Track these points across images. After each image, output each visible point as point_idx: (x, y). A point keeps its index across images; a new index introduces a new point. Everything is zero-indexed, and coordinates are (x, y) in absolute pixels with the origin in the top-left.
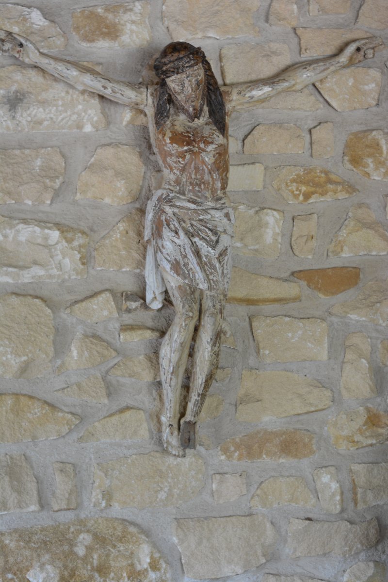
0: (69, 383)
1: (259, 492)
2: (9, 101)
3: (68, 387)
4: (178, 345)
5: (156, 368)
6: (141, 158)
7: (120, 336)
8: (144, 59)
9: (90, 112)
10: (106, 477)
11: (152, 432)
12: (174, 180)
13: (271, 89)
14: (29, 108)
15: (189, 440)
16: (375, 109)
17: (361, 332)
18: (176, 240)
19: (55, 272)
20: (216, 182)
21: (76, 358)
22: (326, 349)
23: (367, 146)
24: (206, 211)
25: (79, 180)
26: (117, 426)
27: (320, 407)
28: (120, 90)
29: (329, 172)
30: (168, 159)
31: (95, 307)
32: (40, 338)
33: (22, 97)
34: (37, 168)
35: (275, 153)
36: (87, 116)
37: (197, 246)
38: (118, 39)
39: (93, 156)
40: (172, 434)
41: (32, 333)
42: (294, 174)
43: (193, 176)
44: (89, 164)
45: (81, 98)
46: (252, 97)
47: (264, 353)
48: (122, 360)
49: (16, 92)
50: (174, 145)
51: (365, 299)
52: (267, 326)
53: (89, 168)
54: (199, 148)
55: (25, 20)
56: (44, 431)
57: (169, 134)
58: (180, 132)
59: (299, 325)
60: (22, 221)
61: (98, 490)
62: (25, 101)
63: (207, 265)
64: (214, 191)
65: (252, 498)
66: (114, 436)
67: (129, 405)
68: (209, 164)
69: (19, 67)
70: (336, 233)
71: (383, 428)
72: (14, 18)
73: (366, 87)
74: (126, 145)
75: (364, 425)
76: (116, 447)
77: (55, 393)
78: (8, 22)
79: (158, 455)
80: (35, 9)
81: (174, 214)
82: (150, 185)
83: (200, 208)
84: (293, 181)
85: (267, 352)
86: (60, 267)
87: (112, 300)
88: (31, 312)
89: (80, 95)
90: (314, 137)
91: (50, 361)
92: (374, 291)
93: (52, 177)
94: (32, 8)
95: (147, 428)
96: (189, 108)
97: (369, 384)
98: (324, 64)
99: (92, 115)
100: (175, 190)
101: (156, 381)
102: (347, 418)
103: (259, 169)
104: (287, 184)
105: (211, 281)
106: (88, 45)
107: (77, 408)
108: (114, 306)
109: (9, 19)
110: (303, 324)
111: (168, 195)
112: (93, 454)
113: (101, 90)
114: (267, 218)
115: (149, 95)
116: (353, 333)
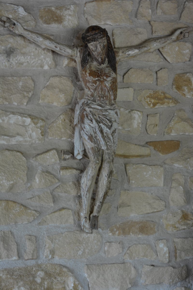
0: (34, 195)
1: (128, 252)
2: (6, 52)
3: (34, 197)
4: (91, 177)
5: (78, 188)
6: (72, 83)
7: (60, 172)
8: (75, 34)
9: (47, 59)
10: (52, 243)
11: (75, 221)
12: (90, 94)
13: (138, 51)
14: (16, 56)
15: (95, 225)
16: (188, 63)
17: (180, 173)
18: (91, 125)
19: (28, 139)
20: (111, 96)
21: (38, 183)
22: (163, 181)
23: (184, 81)
24: (106, 110)
25: (41, 93)
26: (58, 217)
27: (159, 210)
28: (64, 49)
29: (165, 93)
30: (88, 84)
31: (48, 157)
32: (20, 172)
33: (13, 51)
34: (20, 87)
35: (139, 83)
36: (46, 61)
37: (102, 128)
38: (62, 23)
39: (48, 81)
40: (86, 222)
41: (16, 170)
42: (148, 93)
43: (100, 93)
44: (46, 85)
45: (43, 52)
46: (129, 55)
47: (132, 182)
48: (61, 184)
49: (10, 48)
50: (91, 77)
51: (182, 156)
52: (134, 169)
53: (46, 87)
54: (103, 79)
55: (15, 12)
56: (21, 219)
57: (88, 71)
58: (94, 71)
59: (150, 169)
60: (12, 113)
61: (48, 250)
62: (15, 52)
63: (106, 137)
64: (110, 101)
65: (125, 254)
66: (56, 223)
67: (64, 207)
68: (108, 87)
69: (12, 35)
70: (168, 123)
71: (190, 220)
72: (10, 11)
73: (184, 52)
74: (65, 76)
75: (181, 219)
76: (57, 228)
77: (27, 200)
78: (7, 13)
79: (78, 232)
80: (21, 7)
81: (90, 111)
82: (77, 97)
83: (103, 109)
84: (148, 97)
85: (134, 182)
86: (31, 137)
87: (56, 154)
88: (15, 159)
89: (42, 50)
90: (158, 75)
91: (25, 184)
92: (187, 153)
93: (28, 91)
94: (19, 6)
95: (73, 219)
96: (99, 58)
97: (183, 199)
98: (165, 40)
99: (48, 61)
100: (91, 99)
101: (78, 195)
102: (172, 215)
103: (131, 90)
104: (145, 98)
105: (108, 145)
106: (47, 26)
107: (38, 208)
108: (58, 157)
109: (8, 11)
110: (152, 168)
111: (88, 102)
112: (46, 231)
113: (54, 49)
114: (135, 115)
115: (78, 52)
116: (176, 173)
